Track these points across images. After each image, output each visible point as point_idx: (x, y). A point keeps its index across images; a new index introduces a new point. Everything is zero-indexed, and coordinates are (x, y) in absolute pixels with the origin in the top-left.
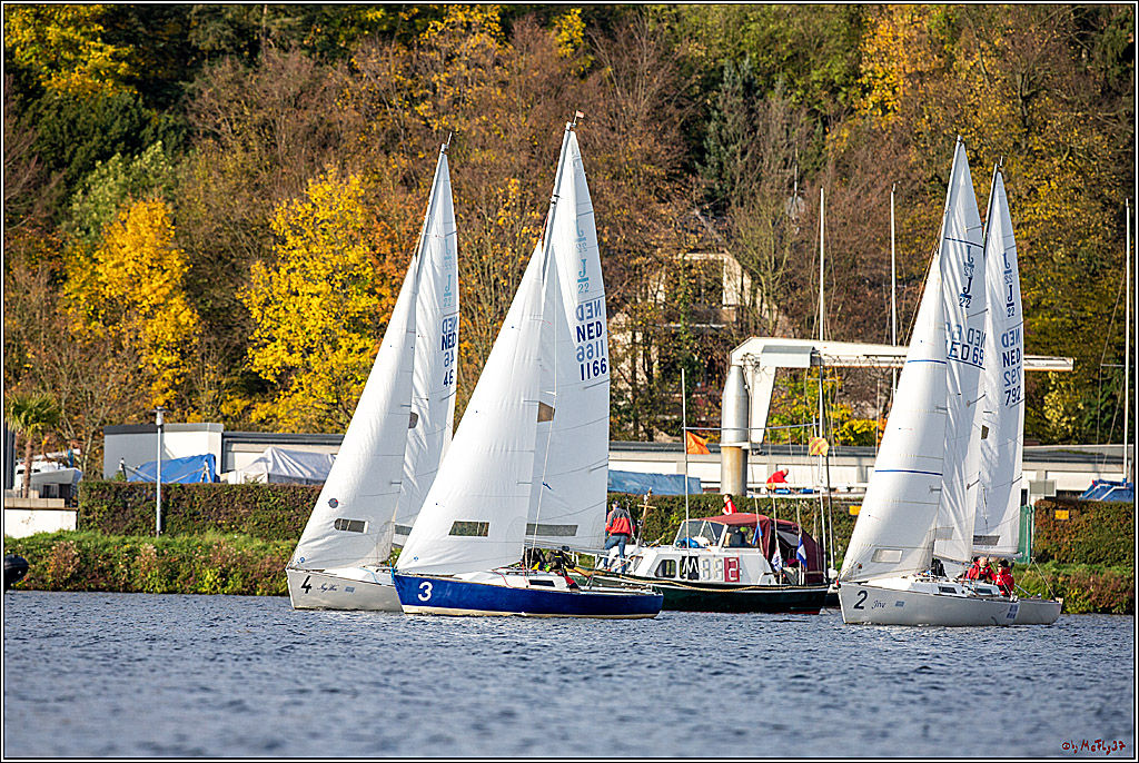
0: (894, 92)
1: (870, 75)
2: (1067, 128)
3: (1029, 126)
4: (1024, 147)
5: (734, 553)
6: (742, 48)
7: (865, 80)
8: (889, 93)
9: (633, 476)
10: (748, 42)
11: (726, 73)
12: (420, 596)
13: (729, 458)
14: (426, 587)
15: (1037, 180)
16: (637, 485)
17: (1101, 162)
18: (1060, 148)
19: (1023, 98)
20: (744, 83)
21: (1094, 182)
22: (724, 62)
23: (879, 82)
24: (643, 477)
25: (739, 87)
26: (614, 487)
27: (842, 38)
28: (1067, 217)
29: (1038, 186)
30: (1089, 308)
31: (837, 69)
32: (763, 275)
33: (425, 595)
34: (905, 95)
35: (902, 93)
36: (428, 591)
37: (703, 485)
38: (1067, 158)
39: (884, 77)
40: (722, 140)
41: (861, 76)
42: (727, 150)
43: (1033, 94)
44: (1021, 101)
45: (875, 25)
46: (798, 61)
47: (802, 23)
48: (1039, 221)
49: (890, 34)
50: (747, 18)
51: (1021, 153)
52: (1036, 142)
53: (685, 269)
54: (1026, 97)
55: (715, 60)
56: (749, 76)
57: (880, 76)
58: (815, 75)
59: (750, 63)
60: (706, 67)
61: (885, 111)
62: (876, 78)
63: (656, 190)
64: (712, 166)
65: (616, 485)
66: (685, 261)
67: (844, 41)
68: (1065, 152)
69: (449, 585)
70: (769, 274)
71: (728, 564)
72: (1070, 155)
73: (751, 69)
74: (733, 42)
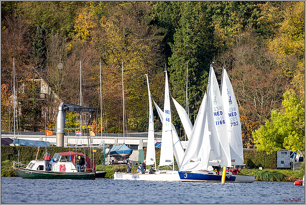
0: (84, 34)
1: (77, 29)
2: (138, 43)
3: (127, 44)
4: (125, 49)
5: (63, 163)
6: (41, 21)
7: (75, 30)
8: (82, 34)
9: (32, 141)
10: (43, 19)
11: (37, 28)
12: (185, 177)
13: (59, 136)
14: (186, 175)
15: (130, 58)
16: (32, 144)
17: (147, 53)
18: (136, 49)
19: (125, 35)
20: (42, 31)
21: (145, 59)
22: (37, 25)
23: (80, 31)
24: (34, 142)
25: (41, 32)
26: (26, 144)
27: (69, 19)
28: (138, 69)
29: (130, 60)
30: (144, 94)
31: (68, 27)
32: (56, 85)
33: (186, 177)
34: (87, 34)
35: (86, 34)
36: (186, 176)
37: (50, 144)
38: (138, 52)
39: (81, 30)
40: (36, 47)
41: (74, 29)
42: (38, 50)
43: (128, 34)
44: (124, 36)
45: (78, 15)
46: (57, 25)
47: (58, 14)
48: (130, 70)
49: (82, 17)
50: (42, 13)
51: (125, 51)
52: (129, 48)
53: (34, 83)
54: (126, 35)
55: (34, 25)
56: (44, 29)
57: (80, 29)
58: (61, 29)
59: (44, 26)
60: (31, 26)
61: (81, 39)
62: (79, 30)
63: (25, 61)
64: (34, 54)
65: (27, 144)
66: (34, 81)
67: (70, 19)
68: (137, 51)
69: (191, 174)
70: (58, 84)
71: (61, 166)
72: (139, 51)
73: (44, 27)
74: (39, 20)
